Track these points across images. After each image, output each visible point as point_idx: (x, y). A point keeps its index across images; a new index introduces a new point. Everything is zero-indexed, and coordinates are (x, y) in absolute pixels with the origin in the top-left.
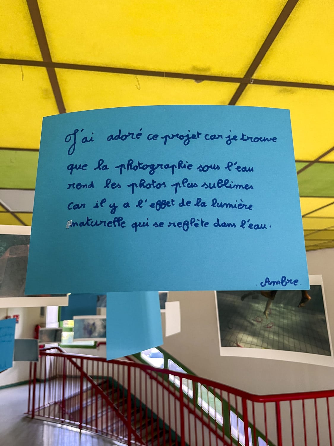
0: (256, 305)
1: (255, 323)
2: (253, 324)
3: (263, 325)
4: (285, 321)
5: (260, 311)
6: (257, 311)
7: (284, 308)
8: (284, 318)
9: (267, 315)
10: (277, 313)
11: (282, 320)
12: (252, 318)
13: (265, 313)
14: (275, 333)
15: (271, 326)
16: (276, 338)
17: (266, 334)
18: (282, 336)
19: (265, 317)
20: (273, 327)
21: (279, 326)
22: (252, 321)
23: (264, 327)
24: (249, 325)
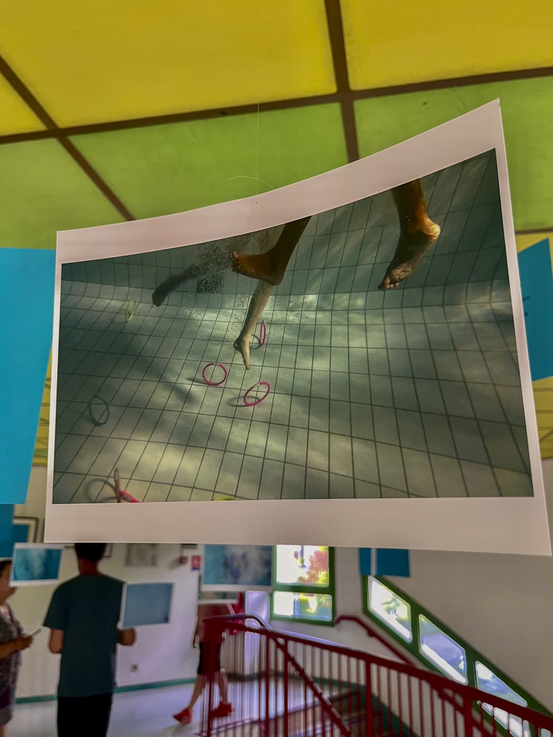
0: (210, 316)
1: (197, 390)
2: (187, 397)
3: (227, 396)
4: (321, 365)
5: (223, 340)
6: (211, 339)
7: (319, 309)
8: (314, 352)
9: (247, 350)
10: (289, 337)
11: (306, 363)
12: (188, 372)
13: (239, 344)
14: (272, 423)
15: (261, 395)
16: (277, 446)
17: (238, 434)
18: (301, 434)
19: (239, 359)
20: (269, 399)
21: (292, 393)
22: (187, 386)
23: (230, 403)
24: (173, 401)
